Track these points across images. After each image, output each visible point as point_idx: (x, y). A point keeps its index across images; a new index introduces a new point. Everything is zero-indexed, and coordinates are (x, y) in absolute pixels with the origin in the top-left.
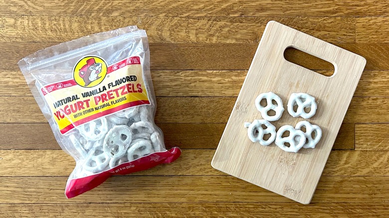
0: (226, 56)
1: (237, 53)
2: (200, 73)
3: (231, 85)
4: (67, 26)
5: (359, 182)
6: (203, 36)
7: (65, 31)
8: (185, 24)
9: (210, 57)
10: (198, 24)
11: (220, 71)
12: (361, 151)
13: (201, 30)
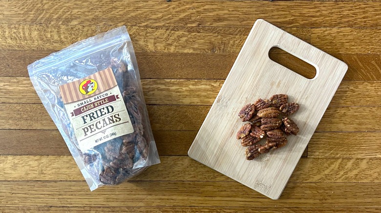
0: (183, 66)
1: (193, 63)
2: (159, 81)
3: (189, 93)
4: (27, 35)
5: (311, 188)
6: (162, 45)
7: (25, 39)
8: (144, 33)
9: (168, 66)
10: (156, 33)
11: (178, 80)
12: (314, 158)
13: (159, 40)
